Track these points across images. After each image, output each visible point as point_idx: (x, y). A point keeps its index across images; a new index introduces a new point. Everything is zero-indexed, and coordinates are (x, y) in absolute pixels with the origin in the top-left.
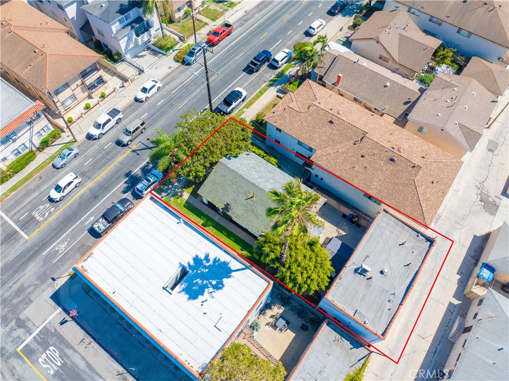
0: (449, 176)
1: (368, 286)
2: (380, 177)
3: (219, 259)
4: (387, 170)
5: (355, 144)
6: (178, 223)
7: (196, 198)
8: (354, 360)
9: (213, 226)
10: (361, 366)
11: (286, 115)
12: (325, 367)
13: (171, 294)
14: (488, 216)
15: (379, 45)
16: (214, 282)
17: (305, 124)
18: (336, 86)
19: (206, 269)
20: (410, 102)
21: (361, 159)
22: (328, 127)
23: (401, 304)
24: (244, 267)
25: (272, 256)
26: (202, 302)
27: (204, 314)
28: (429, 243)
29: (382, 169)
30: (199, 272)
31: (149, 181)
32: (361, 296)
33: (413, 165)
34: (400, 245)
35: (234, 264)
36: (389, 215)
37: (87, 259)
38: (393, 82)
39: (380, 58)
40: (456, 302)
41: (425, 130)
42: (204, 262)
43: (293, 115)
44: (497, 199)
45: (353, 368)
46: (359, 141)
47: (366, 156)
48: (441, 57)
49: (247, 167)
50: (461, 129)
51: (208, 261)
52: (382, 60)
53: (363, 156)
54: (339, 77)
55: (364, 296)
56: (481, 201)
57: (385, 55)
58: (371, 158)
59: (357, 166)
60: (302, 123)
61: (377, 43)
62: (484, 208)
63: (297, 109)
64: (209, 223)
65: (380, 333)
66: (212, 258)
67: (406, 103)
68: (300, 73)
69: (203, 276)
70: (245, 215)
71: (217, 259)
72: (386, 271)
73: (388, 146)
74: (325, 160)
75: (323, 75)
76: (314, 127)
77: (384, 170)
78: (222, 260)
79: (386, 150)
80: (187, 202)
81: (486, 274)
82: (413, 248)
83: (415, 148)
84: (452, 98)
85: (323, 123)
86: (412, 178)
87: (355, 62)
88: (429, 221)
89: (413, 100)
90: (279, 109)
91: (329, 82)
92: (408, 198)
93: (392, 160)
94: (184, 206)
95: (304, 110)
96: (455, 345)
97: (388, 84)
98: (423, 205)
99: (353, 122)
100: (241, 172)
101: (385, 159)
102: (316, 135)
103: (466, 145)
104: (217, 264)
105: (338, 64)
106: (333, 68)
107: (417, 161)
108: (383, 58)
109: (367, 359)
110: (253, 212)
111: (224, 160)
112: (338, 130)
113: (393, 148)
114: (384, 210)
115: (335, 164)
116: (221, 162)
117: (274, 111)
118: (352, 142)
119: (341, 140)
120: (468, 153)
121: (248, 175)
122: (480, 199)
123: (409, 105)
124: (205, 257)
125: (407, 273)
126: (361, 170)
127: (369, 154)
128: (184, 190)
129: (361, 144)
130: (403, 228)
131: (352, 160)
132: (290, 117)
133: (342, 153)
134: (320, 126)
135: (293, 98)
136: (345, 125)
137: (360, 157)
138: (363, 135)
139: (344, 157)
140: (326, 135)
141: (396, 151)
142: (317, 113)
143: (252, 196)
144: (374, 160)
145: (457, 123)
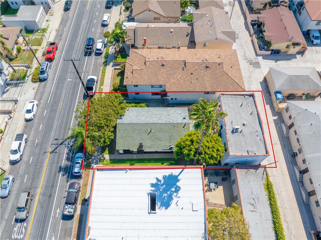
0: (235, 60)
1: (243, 135)
2: (207, 79)
3: (165, 176)
4: (208, 74)
5: (183, 70)
6: (126, 173)
7: (114, 154)
8: (261, 176)
9: (137, 163)
10: (266, 176)
11: (135, 75)
12: (252, 189)
13: (156, 213)
14: (258, 70)
15: (151, 12)
16: (173, 189)
17: (149, 74)
18: (145, 45)
19: (163, 186)
20: (189, 34)
21: (192, 75)
22: (163, 69)
23: (263, 134)
24: (182, 169)
25: (192, 153)
26: (176, 204)
27: (182, 209)
28: (251, 97)
29: (206, 75)
30: (161, 190)
31: (79, 163)
32: (244, 142)
33: (219, 64)
34: (241, 106)
35: (175, 172)
36: (226, 95)
37: (89, 233)
38: (174, 28)
39: (155, 19)
40: (276, 118)
41: (207, 44)
42: (159, 183)
43: (139, 73)
44: (256, 60)
45: (264, 180)
46: (185, 67)
47: (194, 72)
48: (184, 3)
49: (134, 117)
50: (224, 34)
51: (160, 181)
52: (156, 20)
53: (192, 74)
54: (145, 40)
55: (245, 142)
56: (251, 64)
57: (157, 16)
58: (196, 72)
59: (193, 81)
60: (147, 75)
61: (149, 11)
62: (254, 67)
63: (139, 69)
64: (133, 162)
65: (265, 154)
66: (161, 178)
67: (187, 36)
68: (118, 50)
69: (165, 191)
70: (153, 143)
71: (164, 176)
72: (245, 123)
73: (200, 61)
74: (174, 87)
75: (133, 43)
76: (156, 73)
77: (207, 74)
78: (167, 175)
79: (201, 64)
80: (111, 160)
81: (279, 96)
82: (247, 104)
83: (212, 55)
84: (209, 21)
85: (159, 68)
86: (222, 71)
87: (147, 27)
88: (243, 87)
89: (190, 32)
90: (129, 74)
91: (140, 45)
92: (227, 82)
93: (207, 67)
94: (111, 163)
95: (144, 67)
96: (290, 137)
97: (172, 30)
98: (236, 81)
99: (173, 59)
100: (134, 122)
101: (203, 69)
102: (160, 77)
103: (231, 40)
104: (166, 179)
105: (138, 33)
106: (137, 36)
107: (219, 61)
108: (156, 19)
109: (266, 171)
110: (157, 139)
111: (119, 121)
112: (169, 67)
113: (203, 61)
114: (222, 94)
115: (181, 86)
116: (119, 123)
117: (126, 77)
118: (181, 69)
119: (175, 72)
120: (234, 43)
121: (139, 121)
122: (249, 64)
123: (189, 35)
124: (157, 180)
125: (254, 118)
126: (196, 81)
127: (194, 71)
128: (103, 154)
129: (187, 68)
130: (236, 98)
131: (188, 79)
132: (138, 75)
133: (180, 78)
134: (158, 71)
135: (131, 64)
136: (171, 63)
137: (190, 75)
138: (184, 63)
139: (183, 80)
140: (165, 74)
141: (205, 61)
142: (152, 65)
143: (150, 130)
144: (199, 72)
145: (220, 32)
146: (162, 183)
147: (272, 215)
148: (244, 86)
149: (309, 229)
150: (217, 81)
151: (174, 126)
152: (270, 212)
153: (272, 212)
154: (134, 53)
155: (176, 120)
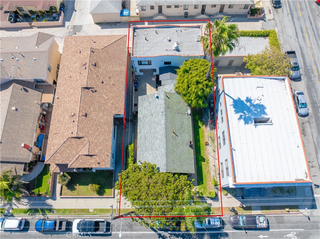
2: (111, 67)
3: (235, 111)
4: (104, 66)
5: (95, 91)
6: (235, 150)
11: (97, 151)
14: (84, 28)
17: (97, 133)
19: (245, 113)
20: (24, 89)
22: (92, 115)
24: (226, 95)
26: (260, 101)
27: (263, 96)
29: (105, 68)
30: (250, 115)
32: (189, 43)
33: (92, 52)
34: (148, 41)
36: (133, 53)
37: (301, 180)
42: (243, 117)
43: (95, 146)
46: (92, 89)
47: (101, 80)
49: (155, 153)
50: (40, 44)
51: (241, 116)
53: (103, 83)
56: (75, 34)
58: (101, 77)
59: (111, 83)
60: (97, 135)
63: (87, 146)
66: (238, 115)
69: (249, 110)
72: (168, 38)
74: (119, 104)
77: (104, 67)
78: (233, 109)
79: (90, 71)
81: (125, 12)
83: (75, 60)
85: (89, 120)
86: (101, 51)
89: (21, 87)
91: (29, 156)
92: (115, 49)
93: (95, 65)
95: (85, 140)
97: (14, 108)
98: (114, 41)
101: (97, 69)
102: (102, 121)
107: (87, 52)
110: (182, 127)
111: (163, 170)
113: (85, 68)
114: (133, 55)
115: (118, 97)
118: (94, 94)
119: (97, 102)
124: (241, 119)
125: (161, 31)
126: (113, 80)
127: (99, 79)
129: (94, 87)
130: (136, 43)
131: (109, 88)
132: (97, 147)
133: (107, 96)
134: (93, 121)
135: (75, 159)
136: (83, 104)
137: (104, 84)
138: (85, 90)
139: (109, 93)
140: (98, 114)
141: (87, 66)
142: (83, 129)
143: (173, 134)
144: (101, 75)
145: (37, 47)
146: (242, 114)
147: (246, 36)
148: (121, 35)
149: (246, 19)
150: (113, 58)
151: (167, 107)
152: (243, 37)
153: (244, 36)
154: (54, 157)
155: (160, 105)
